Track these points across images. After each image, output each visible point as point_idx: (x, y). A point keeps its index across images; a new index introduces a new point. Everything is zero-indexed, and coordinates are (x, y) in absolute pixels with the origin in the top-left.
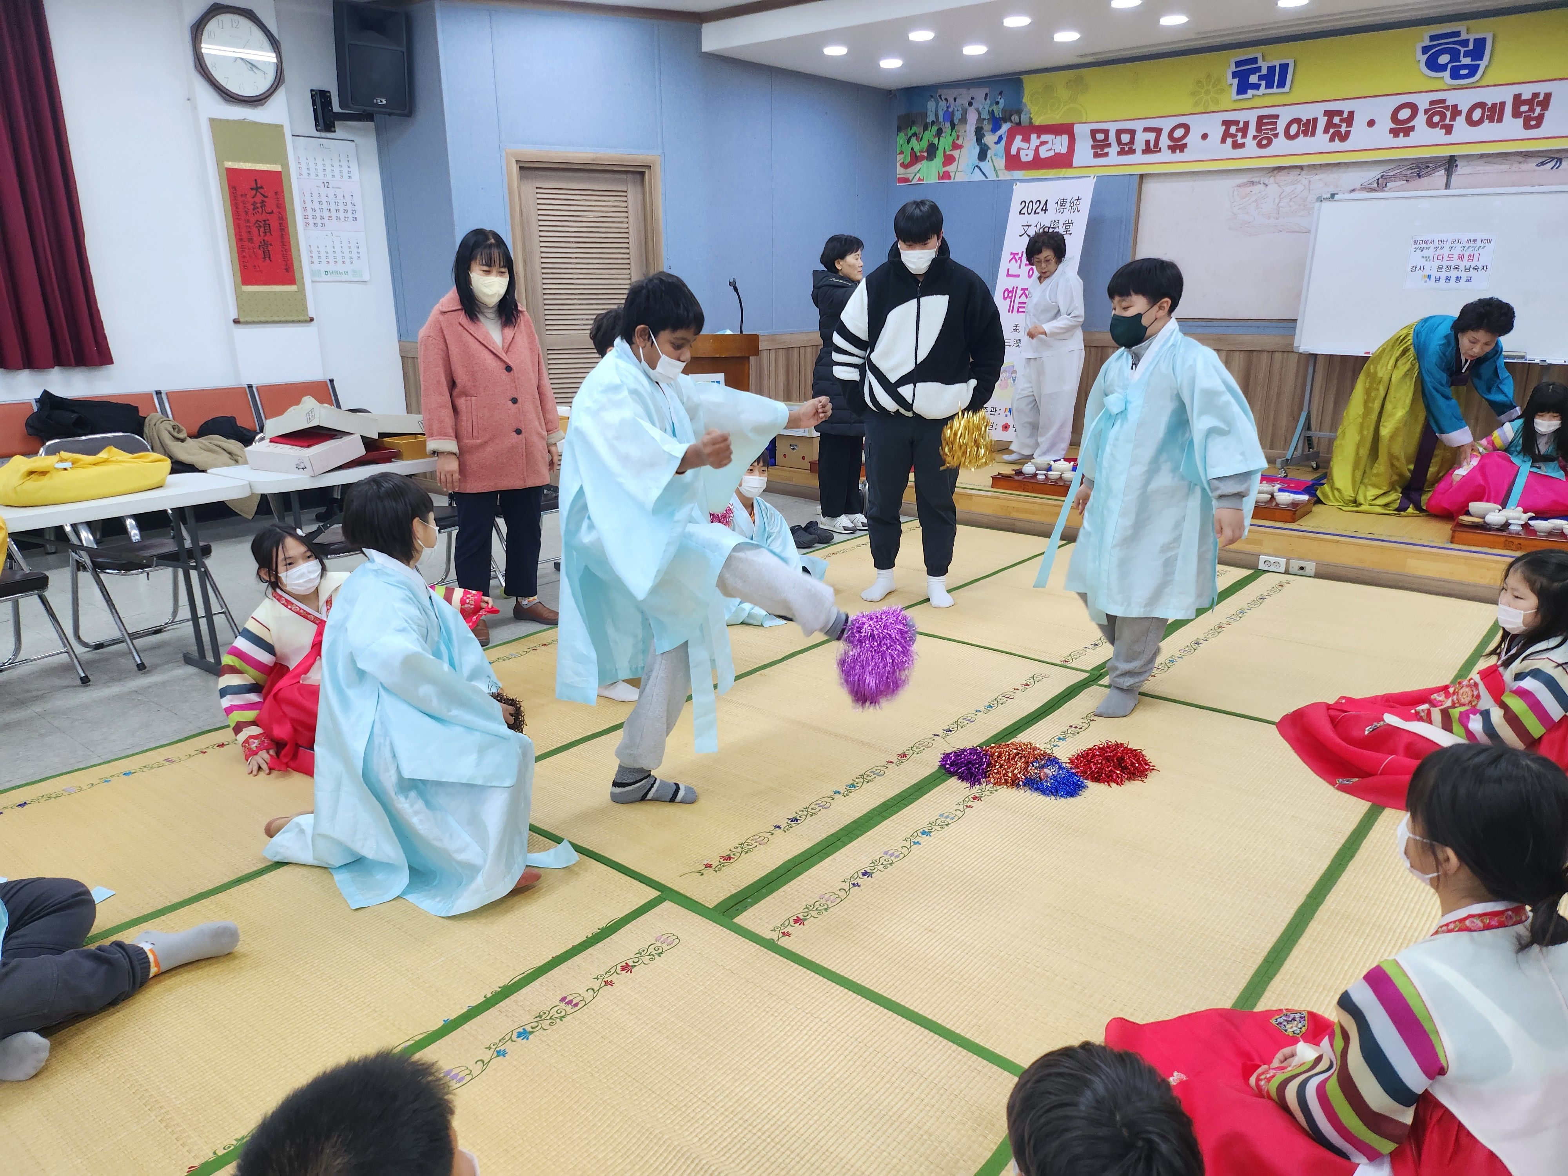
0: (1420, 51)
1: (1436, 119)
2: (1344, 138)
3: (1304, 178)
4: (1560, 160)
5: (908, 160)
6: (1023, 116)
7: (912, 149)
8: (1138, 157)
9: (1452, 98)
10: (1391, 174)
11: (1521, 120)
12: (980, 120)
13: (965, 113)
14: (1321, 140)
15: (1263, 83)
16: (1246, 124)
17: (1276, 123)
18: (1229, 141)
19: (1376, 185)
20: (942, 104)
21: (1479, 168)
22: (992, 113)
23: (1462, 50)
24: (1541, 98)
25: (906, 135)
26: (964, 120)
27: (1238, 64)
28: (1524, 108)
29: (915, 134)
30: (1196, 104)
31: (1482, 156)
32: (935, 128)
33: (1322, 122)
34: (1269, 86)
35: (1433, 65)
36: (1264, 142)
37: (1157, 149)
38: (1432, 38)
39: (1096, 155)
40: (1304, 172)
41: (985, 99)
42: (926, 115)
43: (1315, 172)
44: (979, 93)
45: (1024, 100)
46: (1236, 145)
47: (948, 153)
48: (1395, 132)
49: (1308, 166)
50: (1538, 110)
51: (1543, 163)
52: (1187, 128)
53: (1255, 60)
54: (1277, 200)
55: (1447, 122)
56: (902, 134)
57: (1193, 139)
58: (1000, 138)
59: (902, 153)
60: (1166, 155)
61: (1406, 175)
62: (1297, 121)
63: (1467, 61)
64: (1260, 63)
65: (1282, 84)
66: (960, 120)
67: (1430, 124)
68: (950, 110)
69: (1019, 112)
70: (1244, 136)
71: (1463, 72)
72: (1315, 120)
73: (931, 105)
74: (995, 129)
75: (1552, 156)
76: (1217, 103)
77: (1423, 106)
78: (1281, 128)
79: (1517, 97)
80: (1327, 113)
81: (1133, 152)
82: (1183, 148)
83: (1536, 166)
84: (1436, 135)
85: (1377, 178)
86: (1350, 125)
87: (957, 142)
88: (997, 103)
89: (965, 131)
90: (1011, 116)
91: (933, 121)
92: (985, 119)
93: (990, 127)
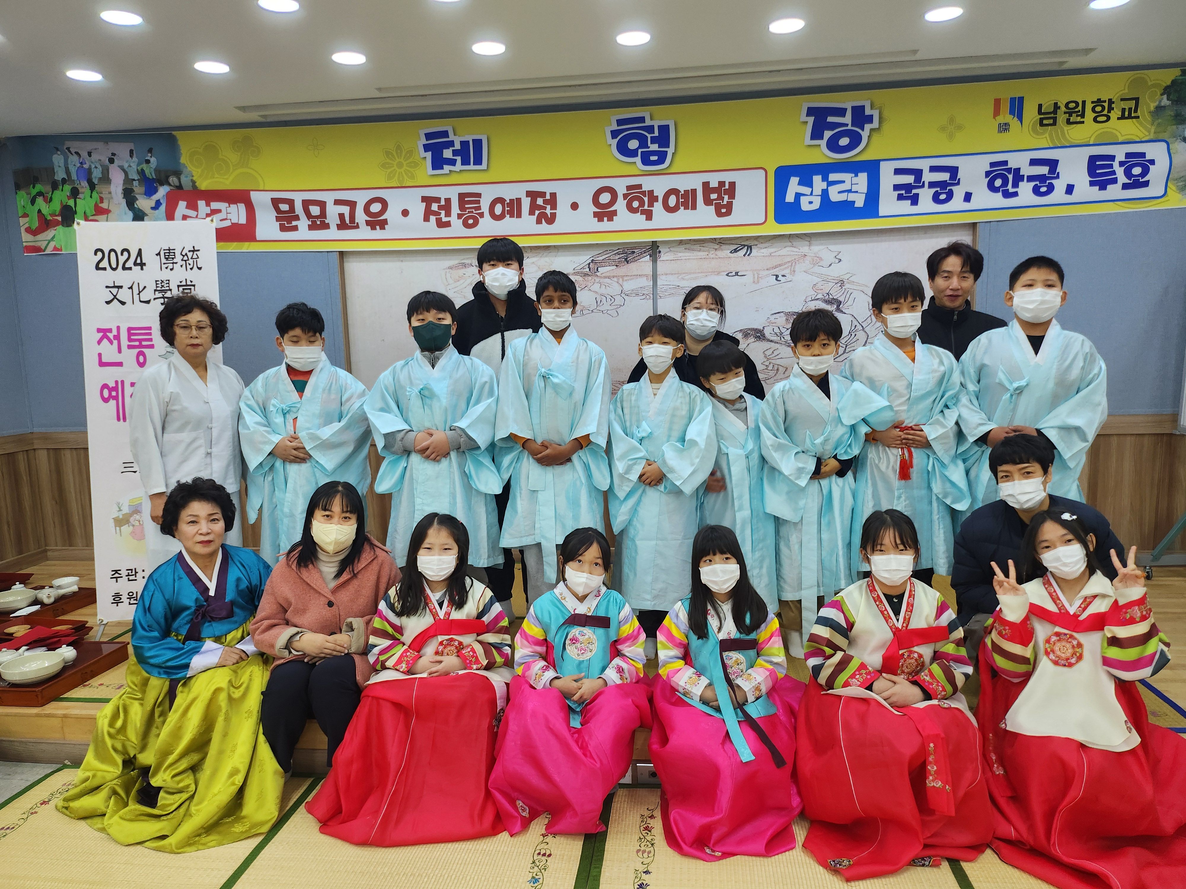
0: (609, 135)
1: (636, 204)
2: (551, 220)
4: (750, 247)
5: (35, 225)
6: (183, 179)
7: (39, 211)
8: (333, 233)
9: (648, 184)
10: (601, 258)
11: (712, 208)
12: (128, 181)
13: (105, 171)
14: (527, 222)
15: (459, 159)
16: (448, 201)
17: (478, 202)
18: (433, 218)
19: (588, 270)
20: (74, 158)
21: (681, 255)
22: (142, 173)
23: (649, 136)
24: (727, 187)
25: (28, 194)
26: (106, 179)
27: (428, 136)
28: (714, 196)
29: (40, 194)
30: (390, 178)
31: (681, 242)
32: (67, 188)
33: (526, 203)
35: (623, 149)
36: (471, 221)
37: (353, 225)
38: (620, 122)
39: (283, 229)
41: (131, 156)
42: (52, 171)
44: (122, 150)
45: (183, 160)
46: (441, 224)
48: (599, 216)
50: (726, 198)
51: (736, 251)
52: (384, 204)
53: (445, 134)
55: (646, 207)
56: (22, 193)
57: (392, 215)
58: (158, 204)
59: (25, 215)
60: (365, 232)
61: (614, 260)
62: (499, 200)
63: (654, 147)
64: (451, 137)
65: (478, 161)
66: (100, 179)
67: (631, 209)
68: (86, 166)
69: (178, 174)
70: (448, 214)
71: (654, 158)
72: (519, 200)
73: (58, 160)
74: (150, 192)
75: (743, 243)
76: (412, 177)
77: (621, 191)
78: (485, 207)
79: (706, 185)
80: (529, 194)
81: (326, 226)
82: (383, 224)
83: (731, 252)
84: (639, 220)
85: (588, 262)
86: (554, 207)
87: (100, 205)
88: (148, 162)
89: (110, 193)
90: (167, 177)
91: (63, 179)
92: (134, 180)
93: (142, 189)
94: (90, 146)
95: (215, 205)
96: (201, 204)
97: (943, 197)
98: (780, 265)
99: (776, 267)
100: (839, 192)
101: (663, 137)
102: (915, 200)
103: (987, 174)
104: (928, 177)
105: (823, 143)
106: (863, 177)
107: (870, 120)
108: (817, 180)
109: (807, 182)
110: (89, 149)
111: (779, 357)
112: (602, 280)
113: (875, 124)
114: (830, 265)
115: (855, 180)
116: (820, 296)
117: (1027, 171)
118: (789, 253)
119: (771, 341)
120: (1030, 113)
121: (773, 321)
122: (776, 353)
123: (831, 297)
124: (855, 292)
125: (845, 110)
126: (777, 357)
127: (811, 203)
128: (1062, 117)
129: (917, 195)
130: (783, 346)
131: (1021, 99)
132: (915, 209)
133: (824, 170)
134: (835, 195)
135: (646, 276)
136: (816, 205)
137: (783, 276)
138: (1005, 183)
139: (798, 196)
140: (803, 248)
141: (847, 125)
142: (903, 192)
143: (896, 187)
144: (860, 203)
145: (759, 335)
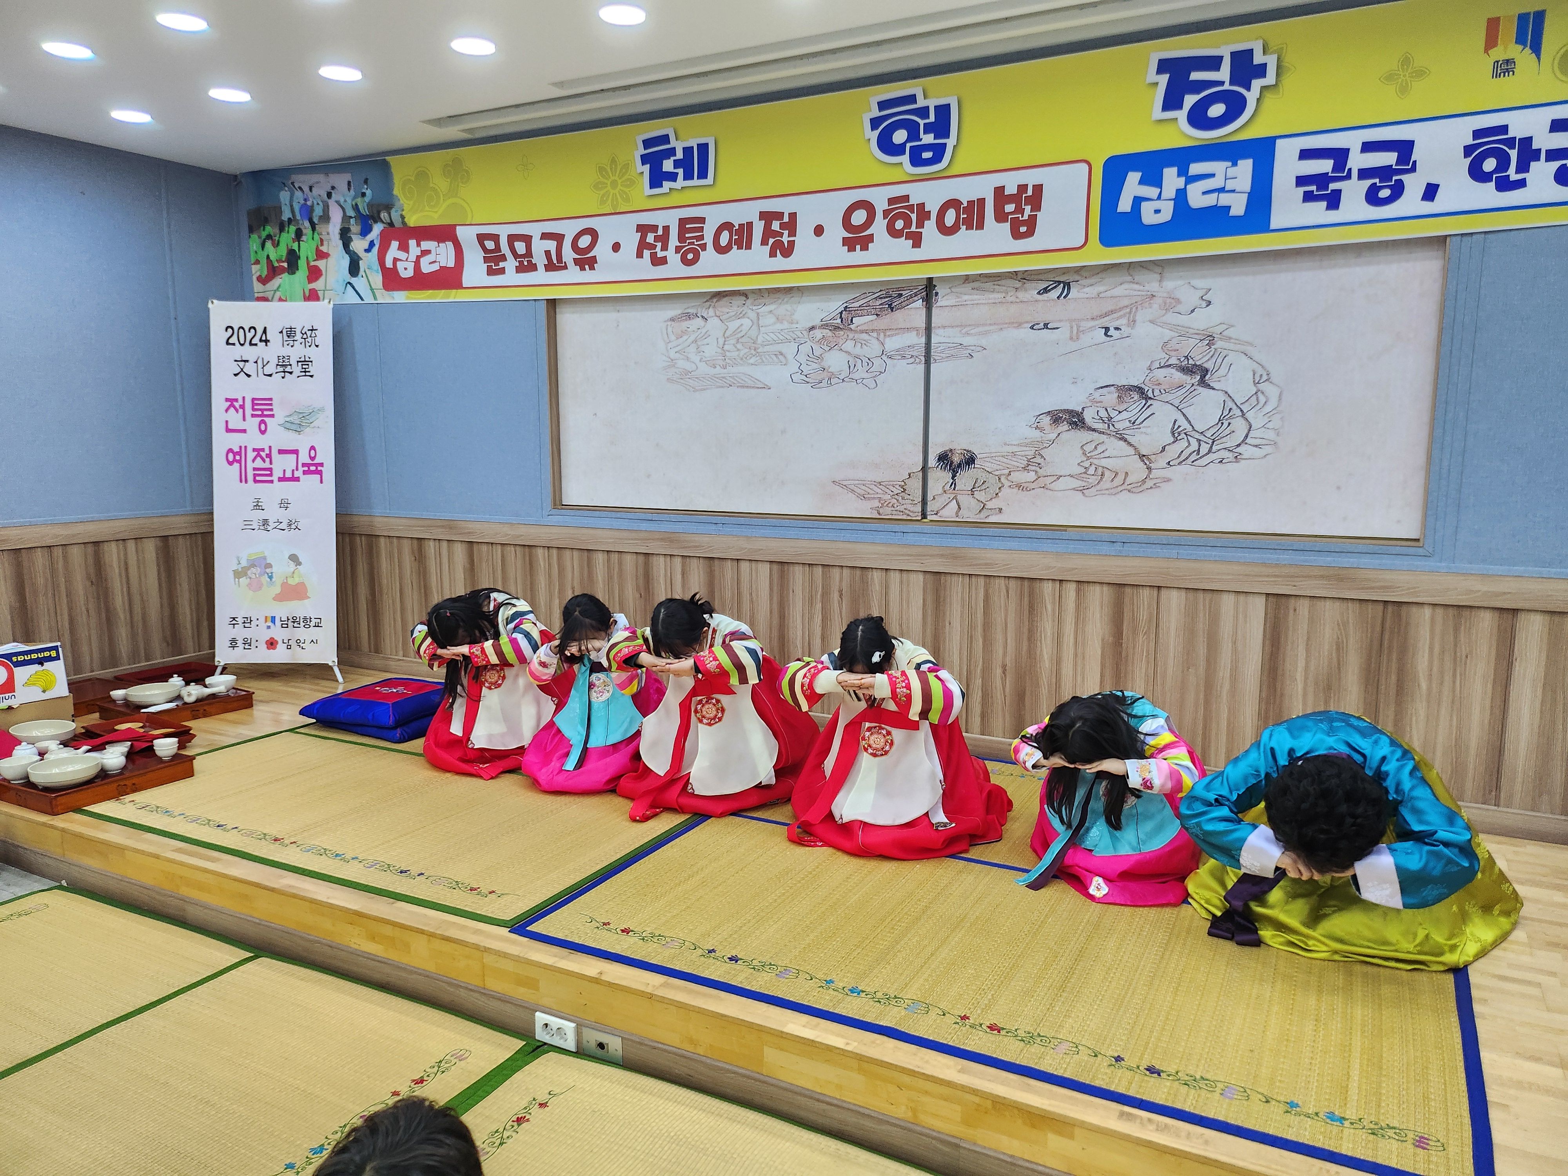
0: (868, 125)
1: (899, 224)
2: (787, 251)
4: (1067, 285)
5: (265, 273)
6: (394, 214)
7: (268, 257)
8: (540, 276)
9: (918, 193)
10: (857, 304)
11: (1007, 225)
12: (346, 218)
13: (326, 208)
14: (758, 254)
15: (680, 171)
16: (666, 229)
17: (701, 229)
18: (647, 253)
19: (839, 321)
20: (298, 194)
21: (966, 297)
22: (356, 208)
23: (922, 122)
24: (1030, 192)
25: (260, 237)
26: (326, 218)
27: (647, 143)
28: (1010, 208)
29: (269, 237)
30: (602, 202)
31: (967, 279)
32: (293, 229)
33: (758, 228)
35: (886, 145)
36: (690, 256)
37: (560, 265)
38: (882, 105)
39: (491, 272)
40: (749, 302)
41: (349, 189)
42: (279, 210)
43: (763, 300)
44: (340, 180)
45: (396, 192)
46: (658, 261)
47: (312, 263)
48: (850, 244)
49: (753, 291)
50: (1028, 209)
51: (1046, 290)
52: (594, 236)
53: (665, 139)
54: (721, 341)
55: (913, 228)
56: (254, 236)
57: (602, 251)
58: (372, 244)
59: (257, 262)
60: (573, 274)
61: (874, 307)
62: (726, 226)
63: (928, 139)
64: (673, 143)
65: (703, 174)
66: (320, 217)
67: (893, 232)
70: (665, 248)
71: (927, 155)
72: (750, 225)
73: (284, 196)
74: (365, 231)
75: (1057, 279)
76: (627, 200)
77: (881, 206)
78: (709, 239)
79: (999, 191)
80: (763, 215)
81: (533, 267)
82: (592, 263)
83: (1039, 293)
84: (902, 248)
85: (840, 310)
86: (793, 233)
87: (321, 248)
88: (364, 194)
89: (328, 234)
90: (379, 213)
91: (289, 219)
92: (351, 217)
93: (358, 229)
94: (313, 178)
95: (426, 245)
96: (412, 243)
97: (1385, 193)
98: (1112, 312)
99: (1106, 315)
100: (1204, 193)
102: (1334, 201)
103: (1468, 150)
104: (1357, 161)
105: (1182, 115)
106: (1246, 166)
107: (1261, 71)
108: (1170, 174)
109: (1153, 179)
110: (310, 183)
111: (1106, 454)
112: (857, 336)
114: (1193, 311)
115: (1232, 171)
116: (1173, 361)
117: (1545, 141)
118: (1127, 292)
119: (1094, 430)
121: (1099, 399)
122: (1100, 449)
123: (1191, 362)
124: (1231, 354)
125: (1220, 58)
126: (1102, 455)
127: (1157, 211)
129: (1338, 193)
130: (1112, 439)
131: (1540, 16)
132: (1333, 216)
133: (1182, 158)
134: (1197, 198)
135: (917, 329)
136: (1166, 215)
137: (1117, 329)
138: (1503, 163)
139: (1138, 201)
140: (1150, 283)
141: (1222, 83)
142: (1313, 188)
143: (1301, 181)
144: (1238, 206)
145: (1076, 420)
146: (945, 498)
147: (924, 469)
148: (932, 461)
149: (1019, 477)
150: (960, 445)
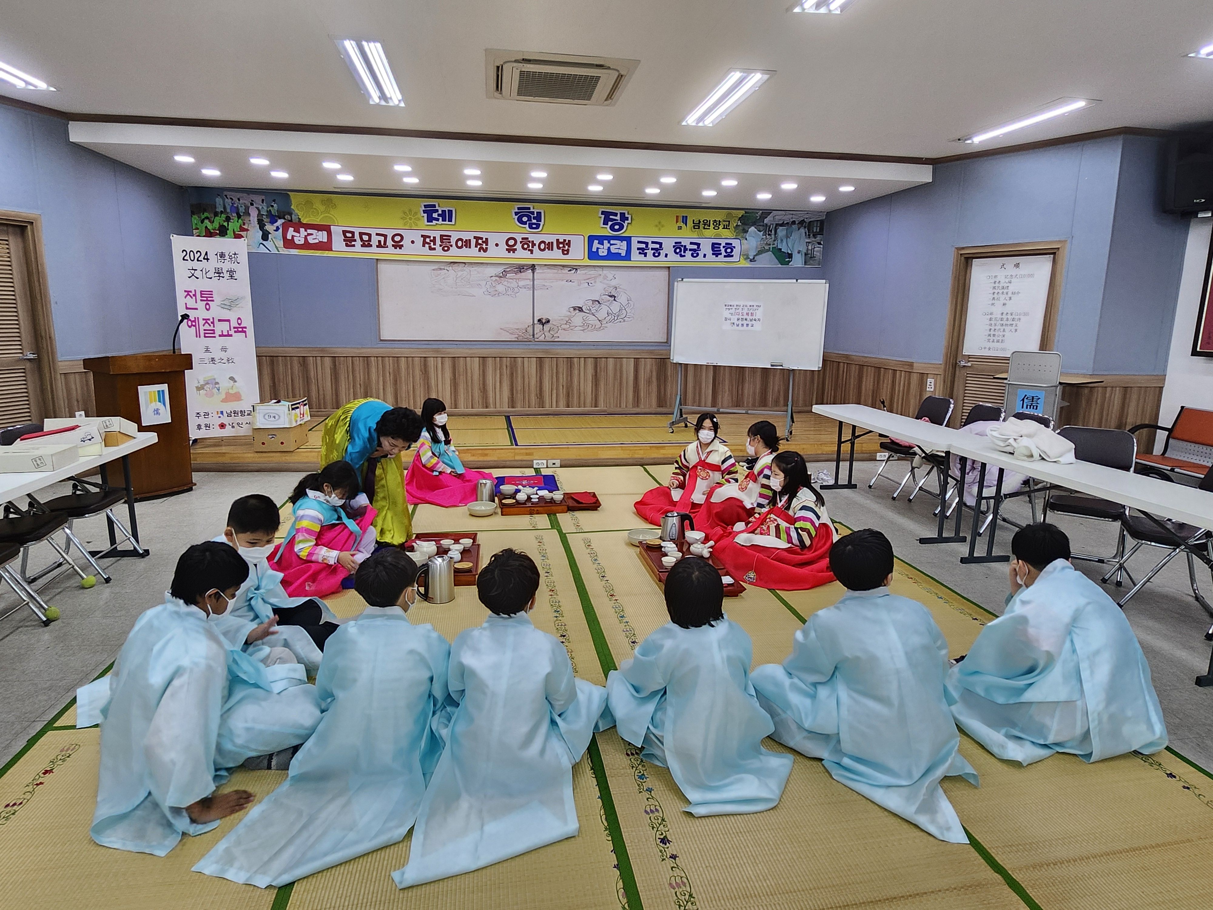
0: (514, 214)
1: (526, 246)
2: (485, 250)
3: (467, 268)
4: (576, 269)
6: (293, 216)
7: (206, 227)
8: (374, 249)
9: (531, 238)
10: (508, 270)
11: (560, 251)
12: (260, 214)
13: (247, 208)
14: (474, 251)
15: (441, 218)
16: (434, 238)
17: (450, 239)
18: (427, 246)
19: (502, 275)
20: (229, 201)
21: (545, 270)
22: (269, 212)
23: (532, 216)
24: (567, 242)
25: (200, 217)
26: (247, 213)
27: (426, 206)
28: (561, 246)
29: (207, 218)
30: (405, 225)
31: (546, 265)
32: (224, 216)
33: (473, 242)
34: (444, 220)
36: (446, 248)
37: (385, 246)
38: (519, 208)
39: (347, 245)
41: (263, 202)
42: (215, 206)
43: (473, 266)
45: (293, 207)
46: (431, 249)
47: (236, 233)
48: (509, 251)
49: (469, 263)
50: (567, 247)
51: (570, 271)
52: (402, 237)
53: (434, 206)
54: (455, 279)
55: (530, 248)
56: (196, 217)
57: (406, 243)
58: (278, 228)
59: (197, 229)
60: (391, 249)
61: (515, 271)
62: (460, 239)
63: (534, 221)
64: (437, 207)
65: (450, 220)
66: (244, 213)
67: (523, 248)
68: (236, 206)
69: (290, 214)
70: (435, 244)
71: (534, 226)
72: (470, 240)
73: (219, 200)
74: (273, 222)
75: (573, 268)
76: (417, 225)
77: (519, 240)
78: (453, 243)
79: (558, 240)
80: (475, 237)
81: (370, 246)
82: (401, 247)
83: (568, 271)
84: (527, 254)
85: (502, 272)
86: (487, 245)
87: (244, 227)
88: (272, 206)
89: (249, 220)
90: (285, 215)
92: (264, 215)
93: (268, 220)
94: (239, 195)
95: (309, 231)
96: (302, 230)
97: (657, 254)
98: (590, 279)
99: (588, 279)
100: (615, 249)
101: (538, 217)
103: (674, 246)
104: (651, 246)
105: (608, 227)
106: (625, 243)
107: (627, 219)
108: (606, 242)
109: (601, 243)
110: (238, 197)
111: (589, 320)
112: (508, 280)
113: (629, 221)
114: (611, 280)
115: (621, 244)
116: (606, 294)
117: (689, 247)
118: (593, 274)
119: (586, 313)
120: (690, 223)
121: (587, 303)
122: (587, 318)
123: (611, 294)
124: (621, 292)
125: (617, 214)
127: (603, 252)
128: (702, 226)
129: (646, 253)
130: (591, 315)
131: (686, 217)
132: (646, 259)
133: (609, 238)
134: (613, 250)
135: (529, 279)
136: (605, 253)
137: (591, 283)
138: (680, 251)
139: (597, 249)
140: (600, 271)
141: (618, 220)
142: (641, 251)
143: (638, 249)
144: (623, 254)
145: (580, 309)
146: (540, 333)
147: (533, 324)
148: (536, 322)
149: (564, 326)
150: (544, 317)
